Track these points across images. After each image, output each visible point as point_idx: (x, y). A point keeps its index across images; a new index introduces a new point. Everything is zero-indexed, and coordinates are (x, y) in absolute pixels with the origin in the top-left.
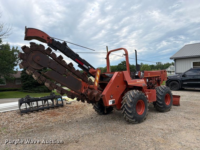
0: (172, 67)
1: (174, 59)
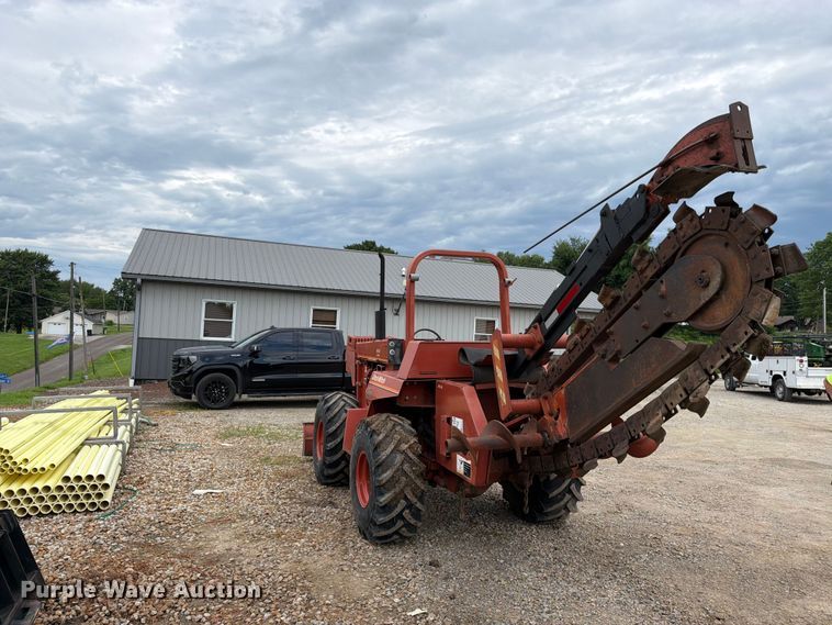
1: (139, 281)
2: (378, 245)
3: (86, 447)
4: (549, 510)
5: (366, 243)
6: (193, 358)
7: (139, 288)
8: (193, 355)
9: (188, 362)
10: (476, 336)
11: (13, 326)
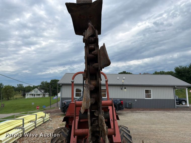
0: (36, 90)
1: (61, 85)
7: (61, 86)
8: (65, 102)
9: (65, 104)
10: (145, 94)
11: (53, 95)
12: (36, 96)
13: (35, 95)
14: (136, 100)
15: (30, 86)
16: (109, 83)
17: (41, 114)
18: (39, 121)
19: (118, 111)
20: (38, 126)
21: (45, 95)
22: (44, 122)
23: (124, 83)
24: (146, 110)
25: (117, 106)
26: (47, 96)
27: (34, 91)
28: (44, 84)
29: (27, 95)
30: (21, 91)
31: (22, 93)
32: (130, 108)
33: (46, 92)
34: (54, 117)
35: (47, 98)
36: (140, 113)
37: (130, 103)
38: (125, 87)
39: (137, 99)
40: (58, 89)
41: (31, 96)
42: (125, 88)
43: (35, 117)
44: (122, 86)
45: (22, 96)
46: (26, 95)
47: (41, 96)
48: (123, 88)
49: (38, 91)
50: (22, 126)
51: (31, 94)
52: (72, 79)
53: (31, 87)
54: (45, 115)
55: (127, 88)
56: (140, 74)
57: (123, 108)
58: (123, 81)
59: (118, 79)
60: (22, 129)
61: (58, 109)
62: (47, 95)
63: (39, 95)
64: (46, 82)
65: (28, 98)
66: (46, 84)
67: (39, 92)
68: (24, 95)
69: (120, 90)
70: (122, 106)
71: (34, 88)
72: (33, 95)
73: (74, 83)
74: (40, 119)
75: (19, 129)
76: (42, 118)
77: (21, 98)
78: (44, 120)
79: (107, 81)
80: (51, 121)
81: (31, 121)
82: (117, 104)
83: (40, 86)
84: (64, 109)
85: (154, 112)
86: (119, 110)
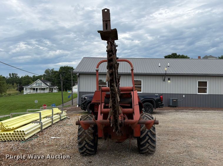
0: (38, 82)
1: (78, 74)
2: (178, 54)
3: (31, 123)
4: (142, 149)
5: (173, 54)
6: (86, 98)
7: (79, 76)
8: (86, 96)
9: (85, 99)
10: (198, 87)
11: (64, 89)
12: (39, 91)
13: (37, 89)
14: (184, 96)
15: (28, 76)
16: (135, 71)
17: (56, 110)
18: (56, 118)
19: (155, 109)
20: (55, 123)
21: (52, 89)
22: (60, 119)
23: (167, 72)
24: (197, 109)
25: (154, 101)
26: (55, 91)
27: (35, 84)
28: (49, 73)
29: (26, 90)
30: (15, 84)
31: (17, 87)
32: (176, 107)
33: (53, 84)
34: (72, 115)
35: (55, 94)
36: (186, 112)
37: (174, 99)
38: (169, 77)
39: (185, 94)
40: (72, 81)
41: (32, 91)
42: (169, 79)
43: (52, 113)
44: (165, 76)
45: (18, 92)
46: (24, 89)
47: (47, 91)
48: (167, 79)
49: (41, 83)
50: (39, 120)
51: (31, 89)
52: (97, 68)
53: (31, 78)
54: (62, 112)
55: (171, 79)
56: (199, 57)
57: (163, 105)
58: (166, 69)
59: (160, 66)
60: (40, 123)
61: (76, 107)
62: (56, 89)
63: (44, 89)
64: (52, 70)
65: (27, 94)
66: (52, 72)
67: (43, 85)
68: (21, 90)
69: (162, 81)
70: (162, 103)
71: (35, 79)
72: (34, 89)
73: (99, 71)
74: (56, 115)
75: (36, 123)
76: (58, 115)
77: (17, 94)
78: (61, 117)
79: (132, 70)
80: (69, 119)
81: (47, 117)
82: (154, 99)
83: (44, 75)
84: (84, 106)
85: (208, 111)
86: (157, 107)
